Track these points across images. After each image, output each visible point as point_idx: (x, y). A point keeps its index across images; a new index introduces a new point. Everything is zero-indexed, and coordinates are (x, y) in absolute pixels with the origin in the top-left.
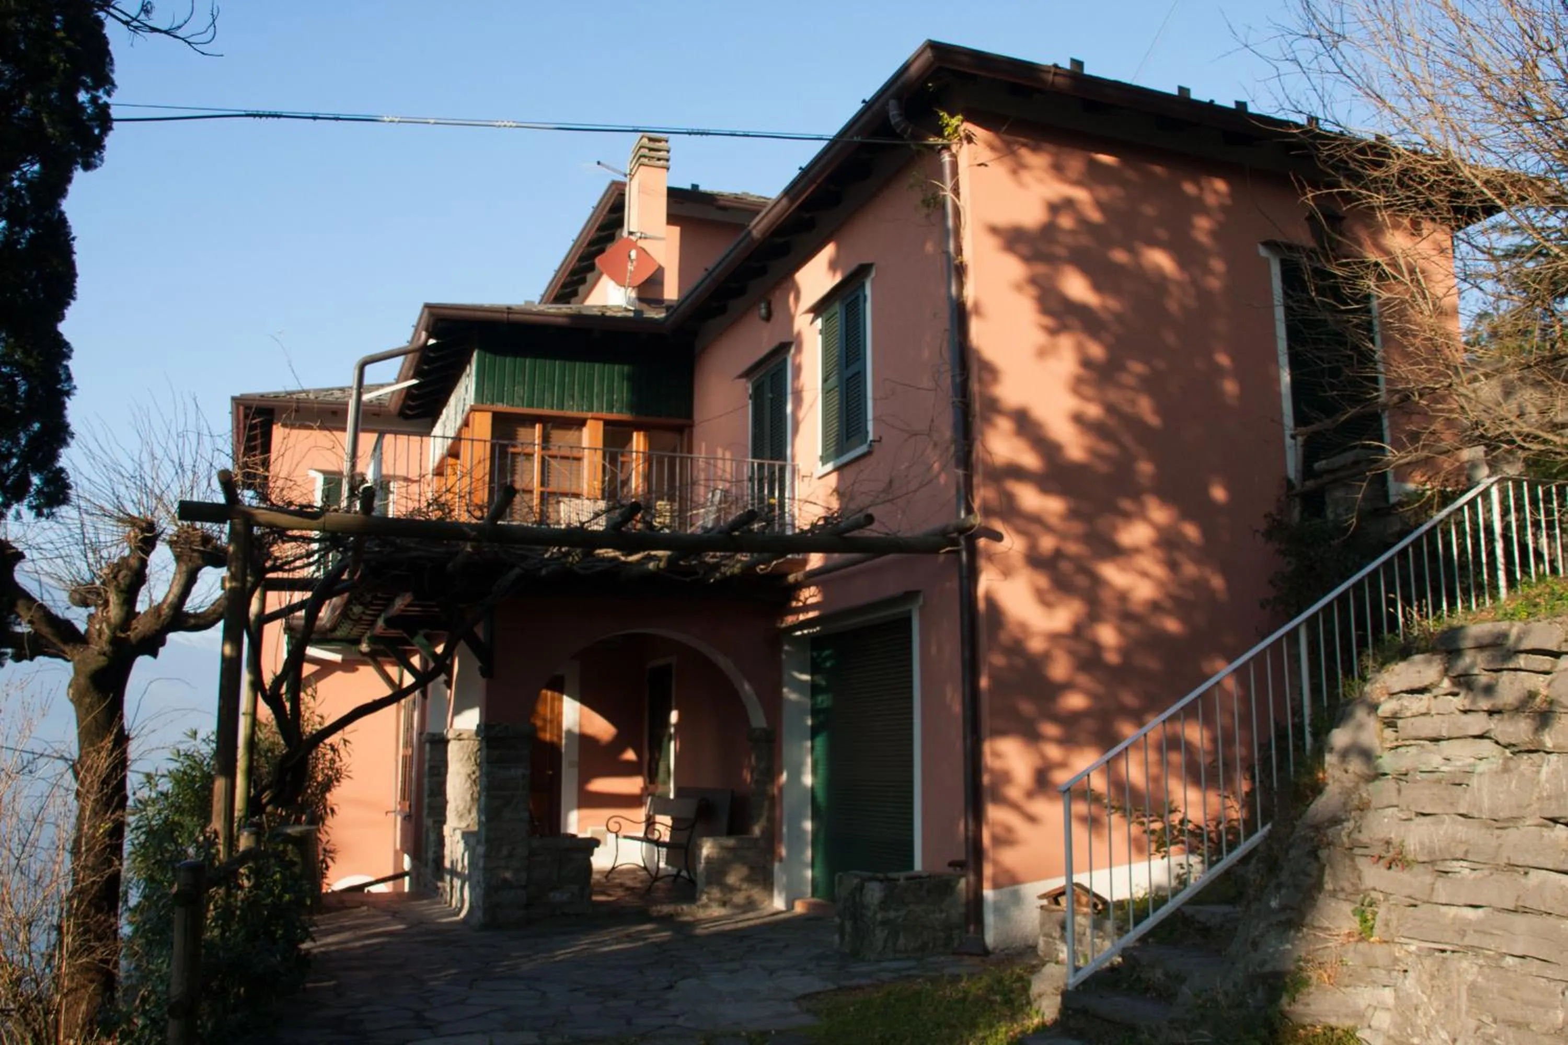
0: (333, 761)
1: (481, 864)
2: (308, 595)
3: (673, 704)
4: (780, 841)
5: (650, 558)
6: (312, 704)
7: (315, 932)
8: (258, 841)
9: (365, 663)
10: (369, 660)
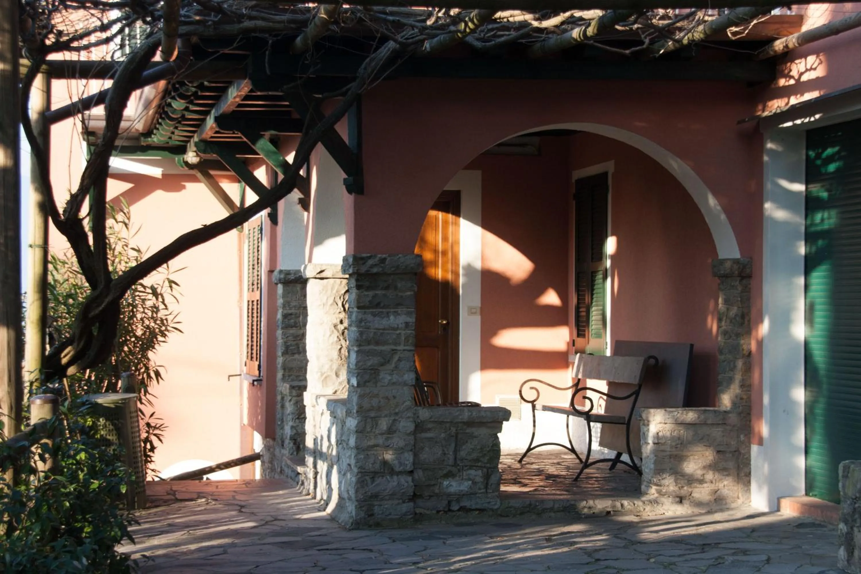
0: (155, 309)
1: (352, 442)
2: (108, 84)
3: (609, 231)
4: (760, 416)
5: (573, 22)
6: (124, 233)
7: (134, 532)
8: (55, 410)
9: (194, 179)
10: (199, 175)
